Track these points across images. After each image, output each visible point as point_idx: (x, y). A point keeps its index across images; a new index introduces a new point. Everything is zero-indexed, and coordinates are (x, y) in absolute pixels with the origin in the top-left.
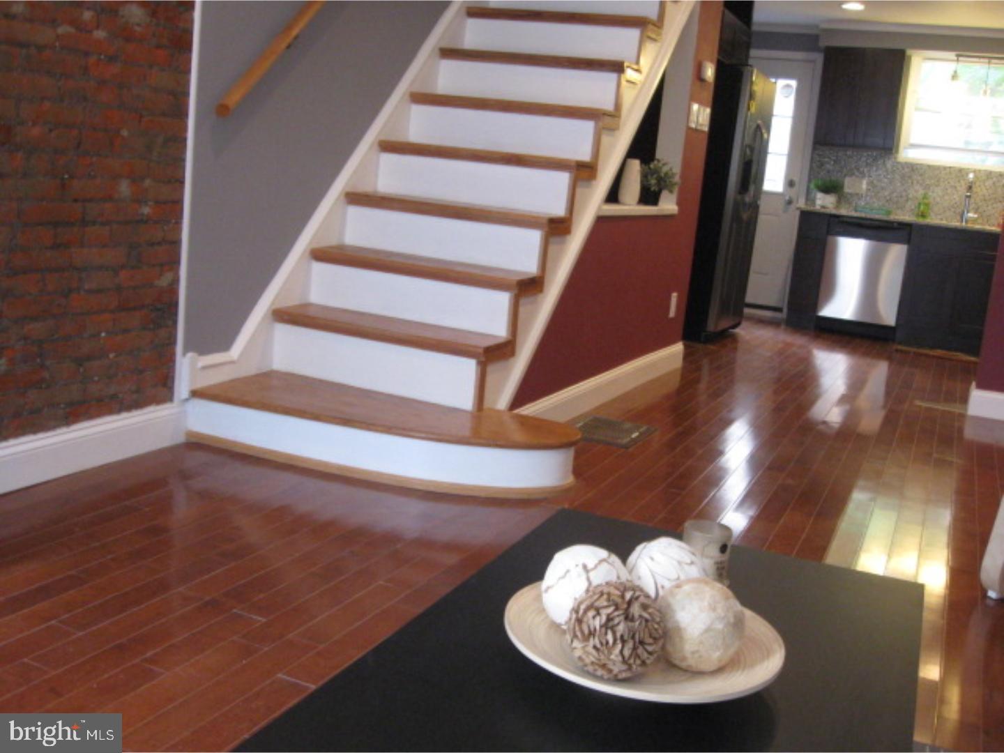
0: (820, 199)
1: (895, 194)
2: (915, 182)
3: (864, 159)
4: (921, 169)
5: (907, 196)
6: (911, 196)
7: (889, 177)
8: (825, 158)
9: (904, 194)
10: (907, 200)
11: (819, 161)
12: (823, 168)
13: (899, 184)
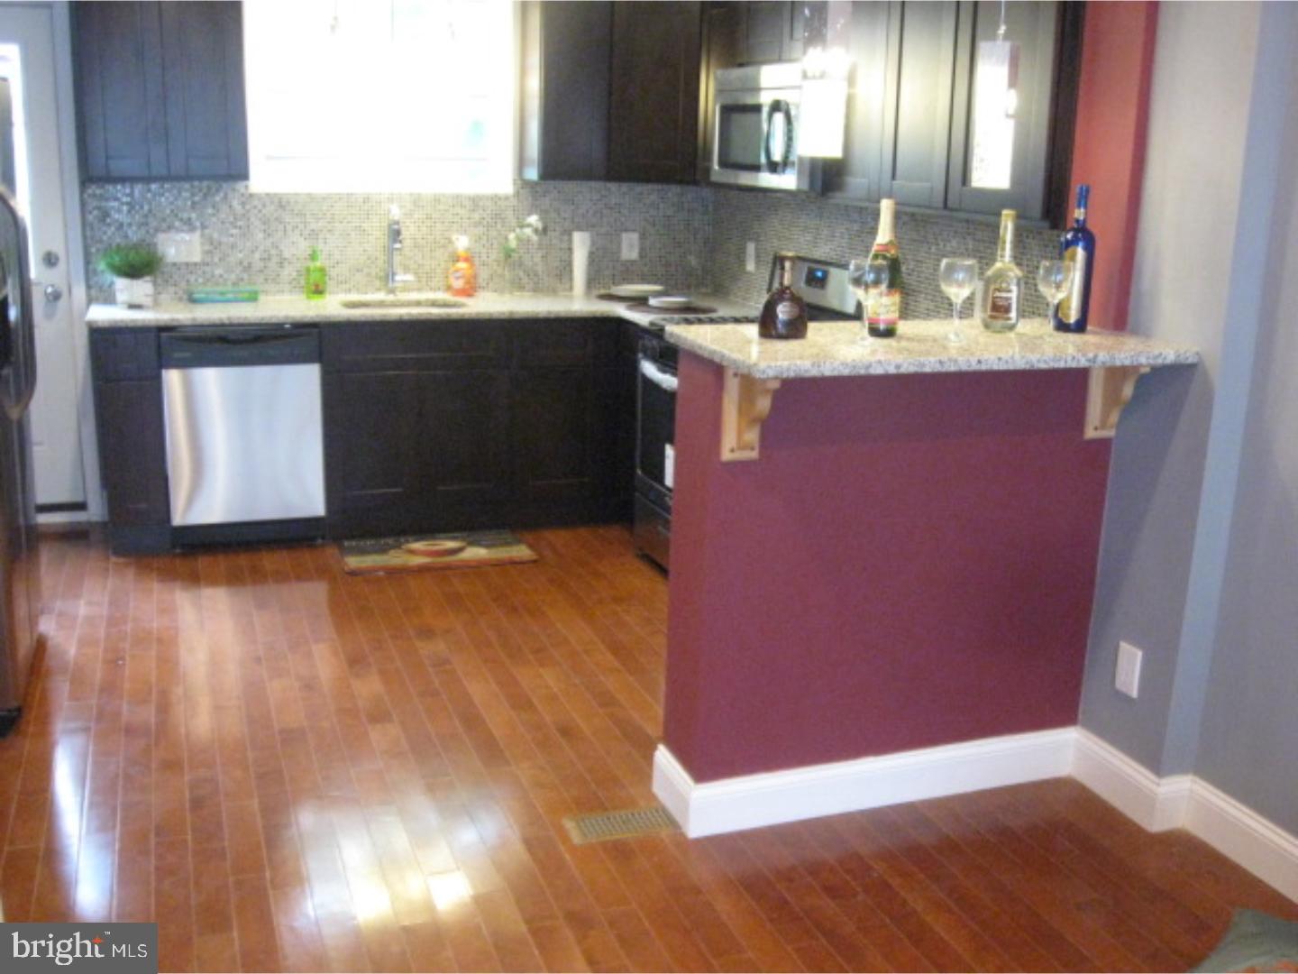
0: (122, 290)
1: (257, 255)
2: (289, 228)
3: (186, 194)
4: (296, 202)
5: (280, 255)
6: (286, 254)
7: (239, 223)
8: (107, 200)
9: (273, 252)
10: (281, 264)
11: (99, 208)
12: (108, 220)
13: (261, 235)
